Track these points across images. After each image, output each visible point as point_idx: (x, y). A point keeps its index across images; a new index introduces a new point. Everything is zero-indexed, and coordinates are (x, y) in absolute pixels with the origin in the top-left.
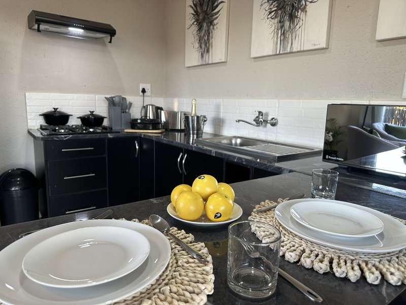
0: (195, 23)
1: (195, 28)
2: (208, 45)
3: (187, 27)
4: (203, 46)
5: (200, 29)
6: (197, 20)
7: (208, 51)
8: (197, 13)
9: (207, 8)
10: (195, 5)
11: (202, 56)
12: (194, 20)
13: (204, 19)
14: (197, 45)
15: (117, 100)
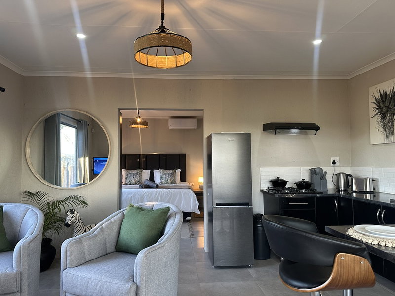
0: (379, 114)
1: (378, 118)
2: (392, 129)
3: (371, 116)
4: (387, 130)
5: (384, 118)
6: (380, 112)
7: (392, 133)
8: (379, 107)
9: (389, 104)
10: (378, 102)
11: (387, 137)
12: (377, 112)
13: (387, 112)
14: (381, 129)
15: (318, 170)
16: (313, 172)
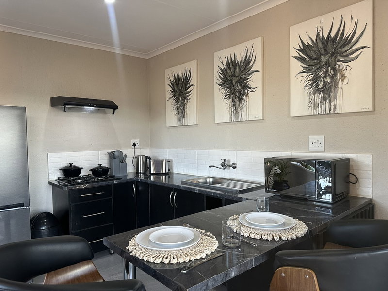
0: (173, 97)
1: (173, 101)
2: (183, 113)
3: (167, 99)
4: (180, 113)
5: (177, 101)
6: (174, 95)
7: (184, 117)
8: (174, 91)
9: (182, 88)
10: (173, 85)
11: (180, 120)
12: (172, 95)
13: (180, 95)
14: (175, 112)
15: (117, 154)
16: (112, 156)
